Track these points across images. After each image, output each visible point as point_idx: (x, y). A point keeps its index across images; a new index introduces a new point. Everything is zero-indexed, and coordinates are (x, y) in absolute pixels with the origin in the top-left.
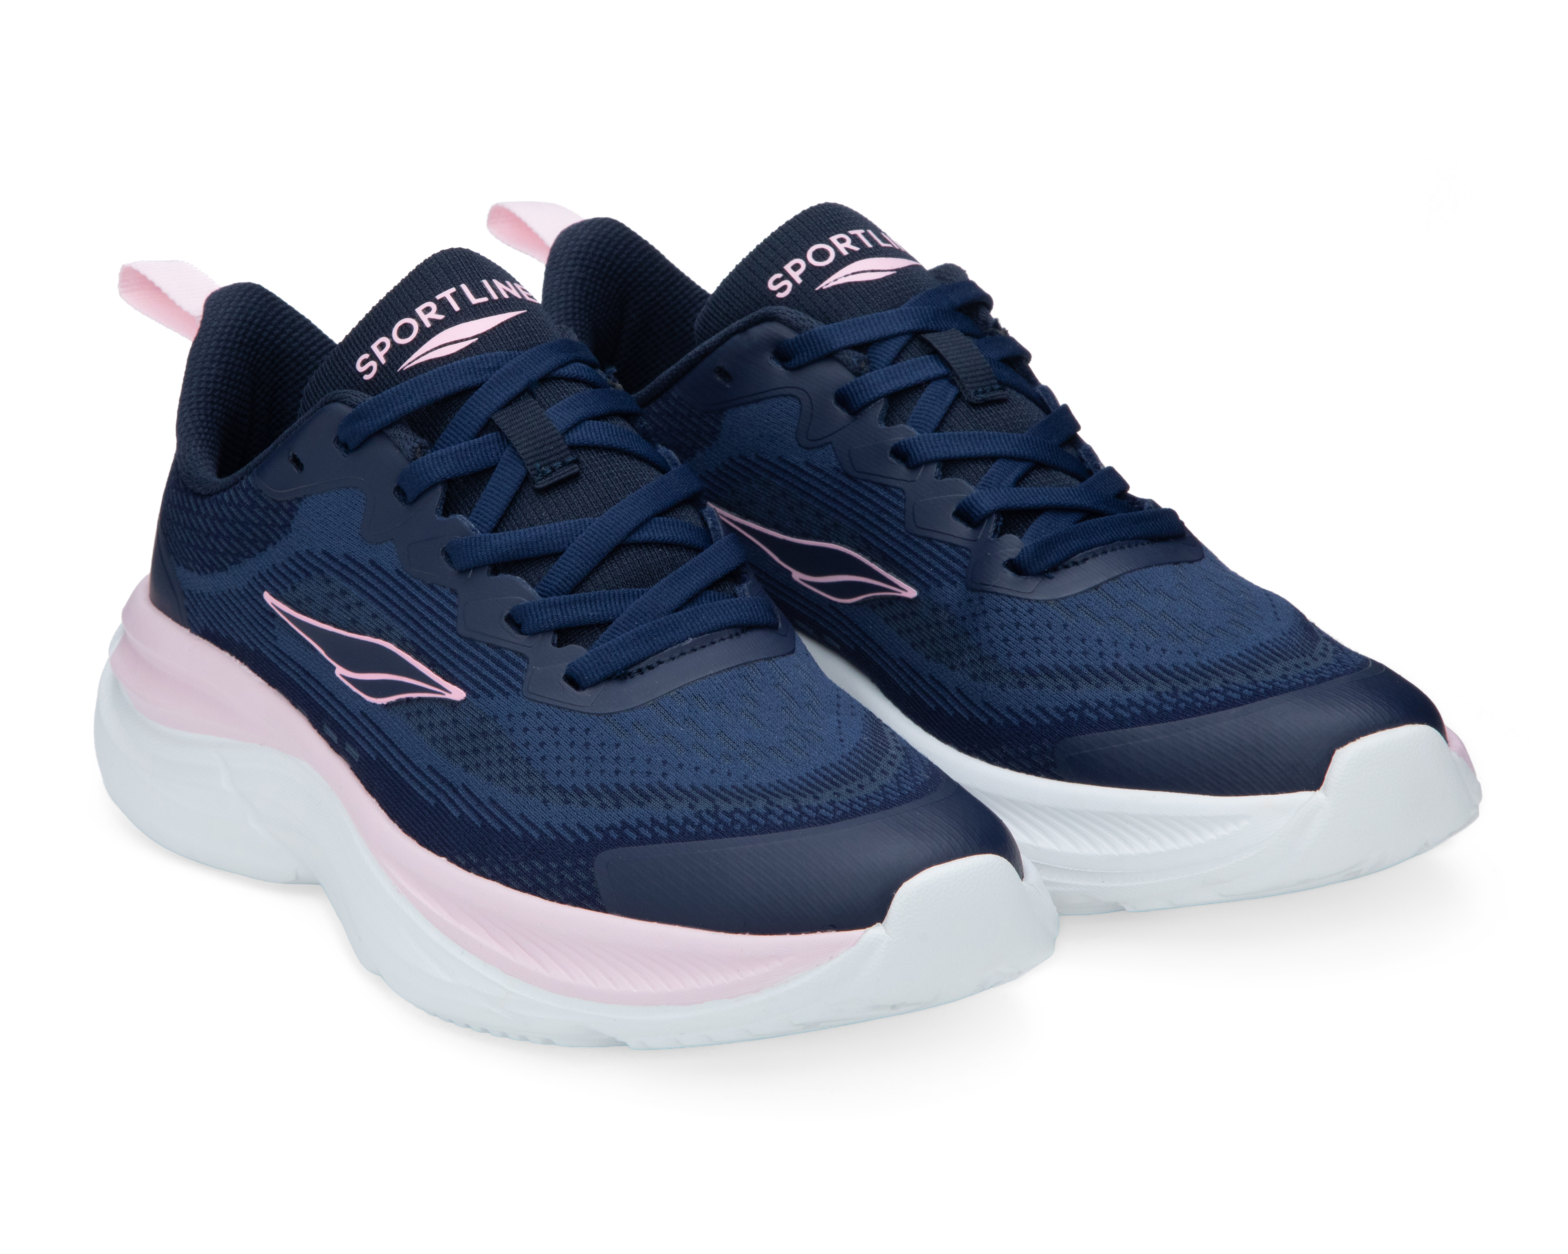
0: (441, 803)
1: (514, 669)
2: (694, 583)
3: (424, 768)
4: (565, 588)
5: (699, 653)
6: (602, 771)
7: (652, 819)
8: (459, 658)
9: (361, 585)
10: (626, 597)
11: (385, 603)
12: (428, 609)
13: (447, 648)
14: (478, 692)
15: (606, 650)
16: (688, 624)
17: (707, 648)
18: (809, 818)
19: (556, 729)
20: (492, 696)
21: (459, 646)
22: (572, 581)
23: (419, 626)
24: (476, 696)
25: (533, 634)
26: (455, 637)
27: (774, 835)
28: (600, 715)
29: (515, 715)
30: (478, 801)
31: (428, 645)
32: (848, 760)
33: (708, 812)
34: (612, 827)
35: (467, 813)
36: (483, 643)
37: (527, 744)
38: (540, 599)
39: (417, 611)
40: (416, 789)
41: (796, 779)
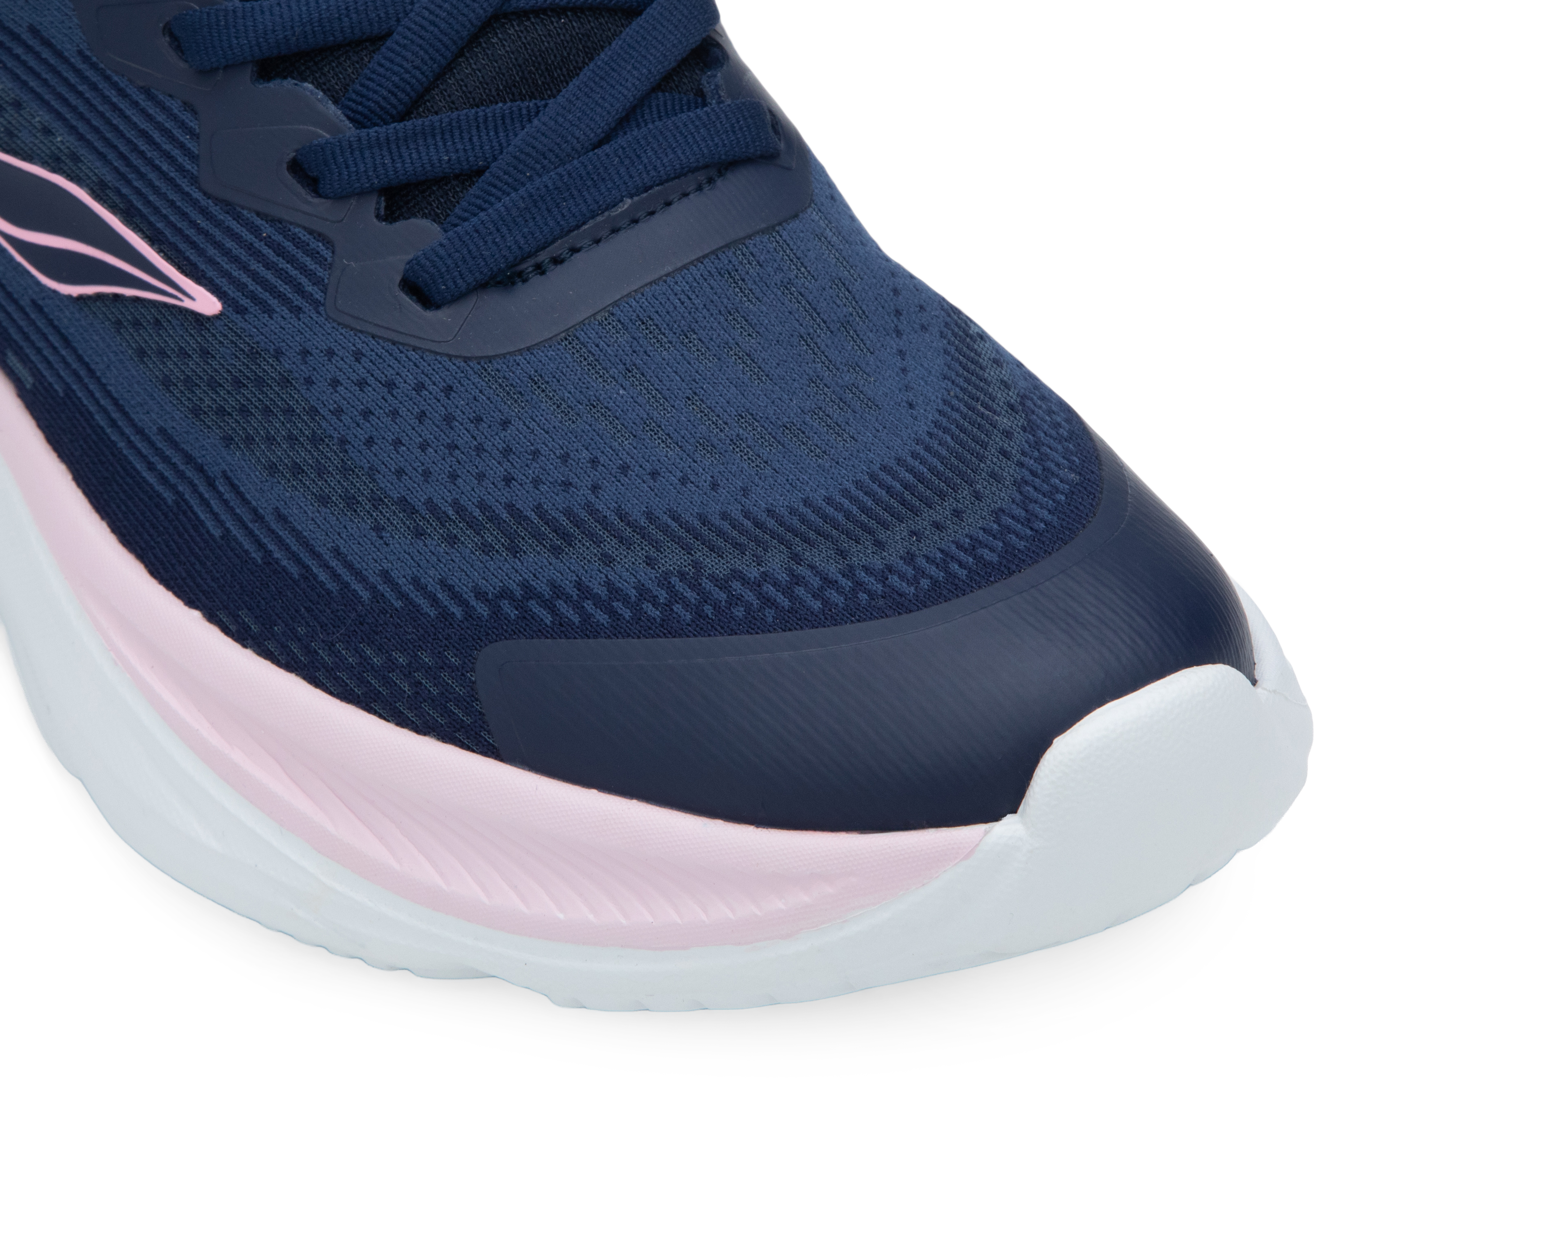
0: (184, 500)
1: (308, 261)
2: (629, 85)
3: (152, 431)
4: (395, 107)
5: (643, 227)
6: (481, 476)
7: (579, 585)
8: (206, 234)
9: (18, 71)
10: (508, 121)
11: (64, 110)
12: (143, 134)
13: (184, 215)
14: (245, 302)
15: (477, 231)
16: (622, 170)
17: (657, 216)
18: (871, 595)
19: (390, 385)
20: (269, 311)
21: (204, 212)
22: (408, 95)
23: (129, 164)
24: (241, 311)
25: (340, 197)
26: (197, 195)
27: (809, 633)
28: (470, 359)
29: (314, 351)
30: (255, 511)
31: (148, 203)
32: (928, 449)
33: (682, 576)
34: (505, 593)
35: (234, 532)
36: (249, 209)
37: (338, 412)
38: (349, 130)
39: (123, 135)
40: (138, 467)
41: (838, 498)
